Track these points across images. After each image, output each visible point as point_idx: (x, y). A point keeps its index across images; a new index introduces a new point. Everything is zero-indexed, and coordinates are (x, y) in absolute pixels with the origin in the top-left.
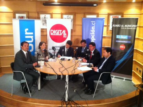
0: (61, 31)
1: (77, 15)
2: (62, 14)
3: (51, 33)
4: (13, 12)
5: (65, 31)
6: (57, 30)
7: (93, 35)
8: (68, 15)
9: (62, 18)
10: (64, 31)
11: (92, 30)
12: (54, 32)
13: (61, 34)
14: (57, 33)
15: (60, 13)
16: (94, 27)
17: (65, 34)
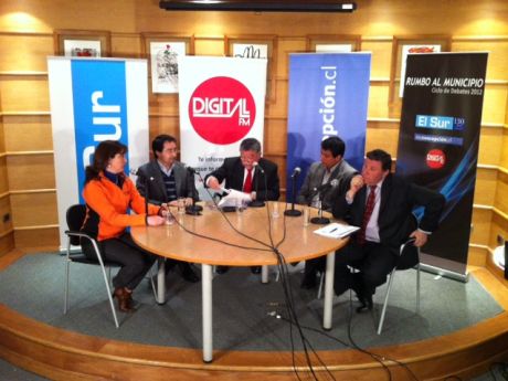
0: (229, 101)
1: (280, 43)
2: (228, 41)
3: (195, 110)
4: (52, 35)
5: (245, 101)
7: (328, 117)
8: (249, 46)
9: (228, 53)
10: (242, 103)
13: (230, 115)
14: (215, 109)
15: (222, 36)
16: (333, 88)
17: (245, 112)
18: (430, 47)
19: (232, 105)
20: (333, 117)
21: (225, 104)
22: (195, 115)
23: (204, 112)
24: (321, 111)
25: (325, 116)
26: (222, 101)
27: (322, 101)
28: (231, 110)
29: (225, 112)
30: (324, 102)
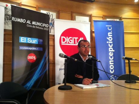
3: (62, 42)
7: (111, 45)
11: (108, 37)
12: (67, 39)
13: (77, 44)
14: (71, 42)
15: (35, 6)
16: (111, 33)
22: (62, 44)
23: (66, 43)
28: (77, 42)
30: (108, 39)
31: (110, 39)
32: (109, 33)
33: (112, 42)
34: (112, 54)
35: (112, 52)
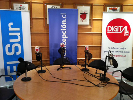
0: (121, 27)
3: (108, 31)
5: (127, 27)
6: (116, 27)
10: (126, 28)
12: (112, 28)
13: (121, 32)
14: (116, 30)
15: (42, 2)
16: (65, 21)
17: (127, 31)
18: (116, 7)
19: (122, 28)
20: (66, 31)
21: (119, 28)
22: (108, 32)
23: (111, 31)
24: (61, 30)
25: (63, 31)
26: (118, 27)
27: (61, 26)
28: (122, 30)
29: (119, 31)
30: (62, 26)
31: (64, 26)
32: (63, 21)
33: (65, 30)
34: (65, 40)
35: (65, 38)
